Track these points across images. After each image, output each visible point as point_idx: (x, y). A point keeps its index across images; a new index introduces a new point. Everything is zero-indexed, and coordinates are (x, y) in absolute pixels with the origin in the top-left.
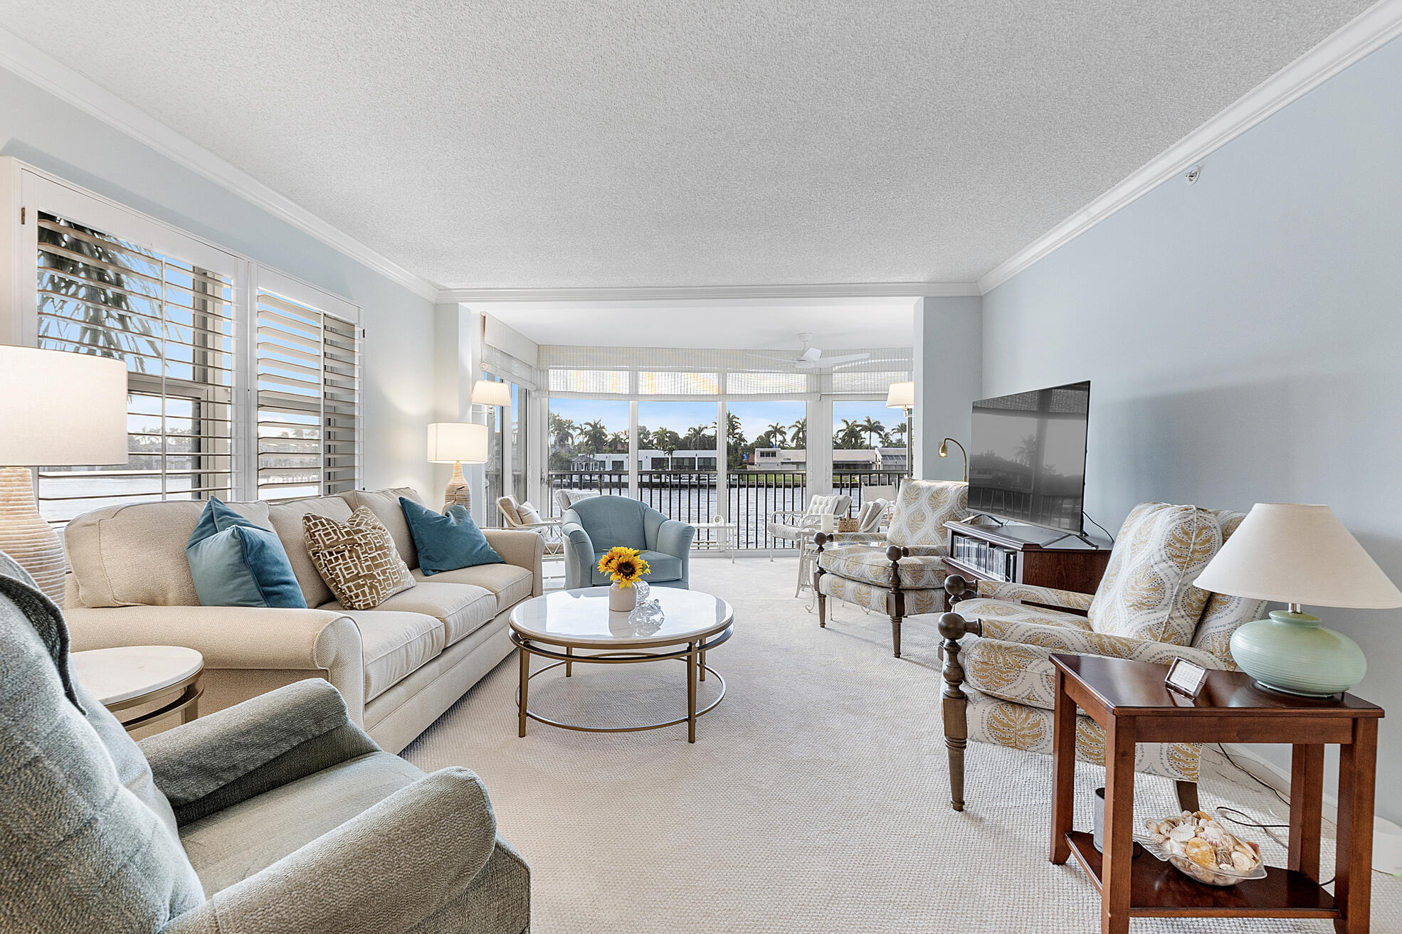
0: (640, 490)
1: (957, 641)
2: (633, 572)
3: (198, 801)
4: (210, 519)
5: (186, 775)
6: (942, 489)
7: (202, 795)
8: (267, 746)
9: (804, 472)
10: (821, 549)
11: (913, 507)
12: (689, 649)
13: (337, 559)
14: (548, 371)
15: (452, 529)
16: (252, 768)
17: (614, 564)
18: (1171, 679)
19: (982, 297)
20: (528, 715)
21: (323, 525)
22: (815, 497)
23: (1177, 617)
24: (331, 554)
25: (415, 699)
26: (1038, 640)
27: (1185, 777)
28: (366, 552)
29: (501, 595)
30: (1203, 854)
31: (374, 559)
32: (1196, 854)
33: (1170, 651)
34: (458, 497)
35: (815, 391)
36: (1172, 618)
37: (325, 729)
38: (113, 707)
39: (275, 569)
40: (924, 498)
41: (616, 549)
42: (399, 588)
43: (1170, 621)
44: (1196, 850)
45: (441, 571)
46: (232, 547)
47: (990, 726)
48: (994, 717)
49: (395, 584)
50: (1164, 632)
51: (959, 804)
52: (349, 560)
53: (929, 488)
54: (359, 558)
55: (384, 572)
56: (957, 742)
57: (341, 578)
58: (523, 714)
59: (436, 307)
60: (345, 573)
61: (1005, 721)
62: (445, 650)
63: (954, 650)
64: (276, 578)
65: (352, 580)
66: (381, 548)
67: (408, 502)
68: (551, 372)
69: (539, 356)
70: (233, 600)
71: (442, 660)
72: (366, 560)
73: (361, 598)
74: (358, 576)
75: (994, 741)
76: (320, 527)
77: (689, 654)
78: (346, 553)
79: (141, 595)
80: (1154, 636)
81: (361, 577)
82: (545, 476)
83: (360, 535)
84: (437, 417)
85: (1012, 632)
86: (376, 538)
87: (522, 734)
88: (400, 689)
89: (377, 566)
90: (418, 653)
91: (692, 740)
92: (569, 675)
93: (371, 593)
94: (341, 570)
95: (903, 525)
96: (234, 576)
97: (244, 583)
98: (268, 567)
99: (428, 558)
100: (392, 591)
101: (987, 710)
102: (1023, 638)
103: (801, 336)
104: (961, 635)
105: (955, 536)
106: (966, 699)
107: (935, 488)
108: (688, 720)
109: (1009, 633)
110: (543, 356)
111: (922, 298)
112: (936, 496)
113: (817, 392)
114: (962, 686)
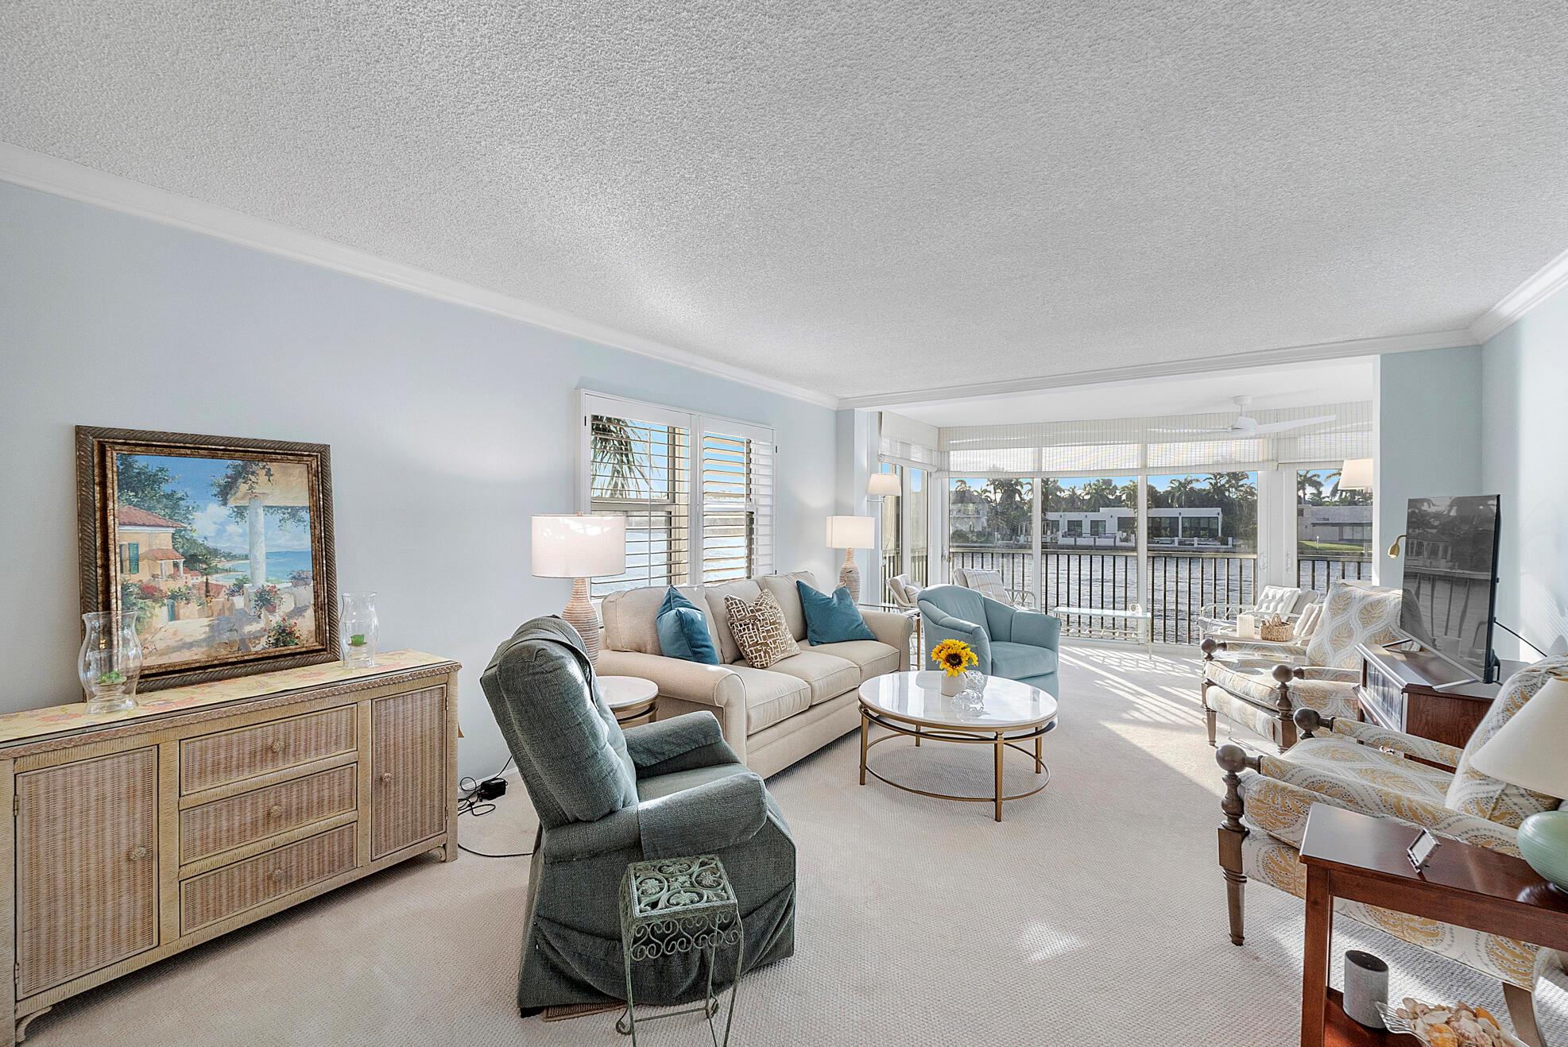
1: (1237, 774)
2: (960, 662)
3: (647, 767)
4: (669, 601)
5: (642, 752)
6: (1379, 601)
7: (649, 764)
8: (679, 745)
9: (1255, 557)
10: (1210, 658)
11: (1339, 620)
12: (996, 738)
13: (744, 629)
14: (949, 452)
15: (833, 609)
16: (672, 756)
17: (943, 655)
18: (1414, 850)
19: (1480, 346)
20: (867, 768)
21: (736, 605)
22: (1267, 588)
23: (1515, 795)
24: (741, 626)
25: (786, 739)
26: (1322, 788)
27: (1512, 980)
28: (763, 626)
29: (863, 668)
30: (1444, 1040)
31: (768, 631)
32: (1437, 1038)
33: (1490, 830)
35: (1270, 458)
36: (1506, 795)
37: (709, 743)
38: (614, 710)
39: (700, 637)
40: (1354, 610)
41: (947, 642)
42: (786, 655)
43: (1504, 797)
44: (1437, 1034)
45: (823, 643)
46: (676, 622)
47: (1266, 866)
48: (1271, 858)
49: (782, 652)
50: (1494, 809)
51: (1238, 939)
52: (752, 631)
53: (1363, 598)
54: (758, 630)
55: (775, 642)
56: (1235, 879)
57: (747, 644)
58: (863, 767)
59: (837, 412)
60: (749, 640)
61: (1283, 865)
62: (811, 707)
63: (1233, 782)
64: (700, 643)
65: (753, 645)
66: (773, 623)
67: (804, 586)
68: (952, 453)
69: (939, 438)
70: (677, 655)
71: (808, 714)
72: (763, 632)
73: (758, 659)
74: (757, 643)
75: (1272, 883)
76: (734, 606)
77: (996, 742)
78: (750, 626)
79: (634, 646)
80: (1482, 811)
81: (758, 644)
82: (946, 553)
83: (759, 613)
85: (1293, 775)
86: (771, 616)
87: (862, 783)
88: (774, 729)
89: (770, 637)
90: (789, 706)
91: (998, 819)
92: (918, 745)
93: (765, 657)
94: (748, 637)
95: (1325, 641)
96: (677, 640)
97: (683, 645)
98: (695, 636)
99: (813, 631)
100: (780, 656)
101: (1264, 849)
102: (1305, 784)
103: (1237, 399)
104: (1241, 769)
105: (1365, 662)
106: (1244, 833)
107: (1370, 599)
108: (995, 800)
109: (1289, 776)
110: (944, 439)
111: (1379, 356)
112: (1370, 609)
113: (1273, 460)
114: (1242, 821)
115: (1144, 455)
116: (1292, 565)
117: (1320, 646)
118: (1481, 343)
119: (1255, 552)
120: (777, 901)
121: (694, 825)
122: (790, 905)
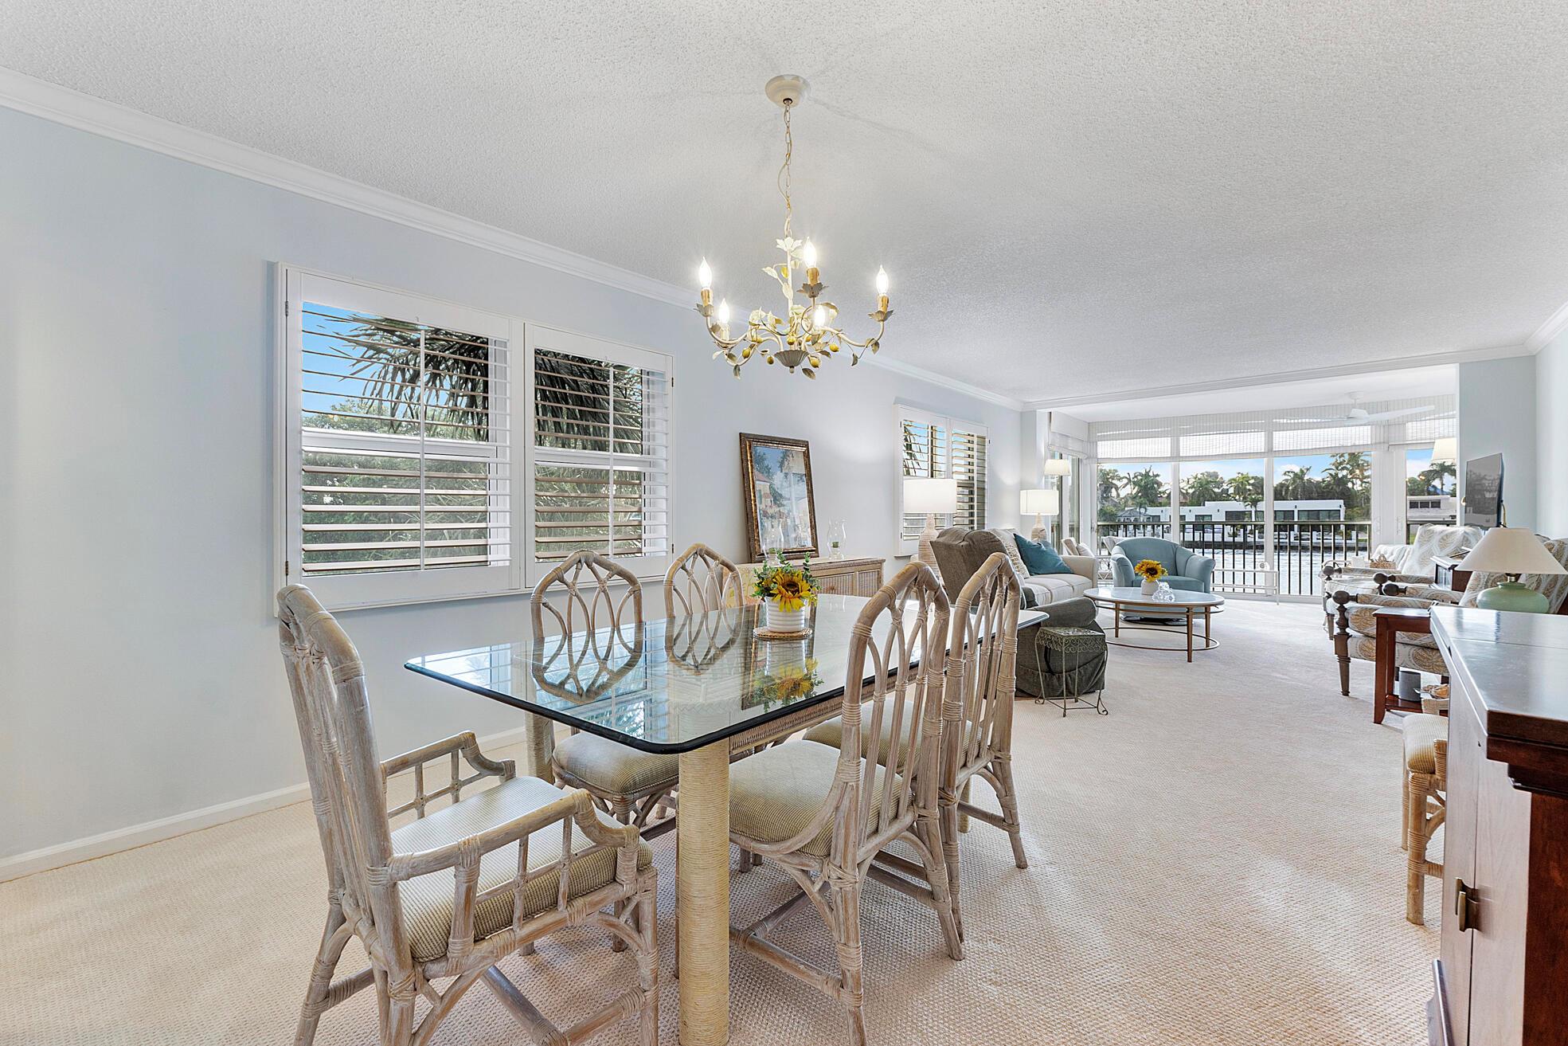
0: (1182, 534)
1: (1344, 605)
2: (1156, 573)
6: (1452, 533)
10: (1329, 579)
11: (1425, 548)
12: (1188, 612)
14: (1097, 442)
15: (1043, 553)
17: (1144, 568)
19: (1534, 357)
22: (1380, 546)
29: (1076, 584)
34: (1038, 533)
35: (1382, 441)
41: (1144, 560)
45: (1039, 574)
47: (1361, 649)
48: (1360, 645)
51: (1346, 692)
53: (1442, 532)
56: (1344, 660)
59: (1021, 413)
61: (1370, 647)
63: (1342, 610)
67: (1016, 535)
68: (1099, 443)
69: (1088, 431)
75: (1361, 658)
77: (1188, 614)
82: (1096, 527)
84: (1023, 486)
91: (1189, 661)
92: (1117, 636)
99: (1031, 566)
101: (1360, 641)
103: (1350, 394)
104: (1347, 602)
105: (1437, 566)
106: (1348, 636)
107: (1446, 532)
108: (1188, 650)
109: (1373, 600)
110: (1093, 431)
111: (1458, 364)
112: (1445, 538)
113: (1384, 442)
114: (1348, 630)
115: (1270, 440)
116: (1402, 528)
117: (1411, 567)
118: (1534, 353)
119: (1369, 519)
120: (1097, 660)
121: (1063, 615)
122: (1104, 663)
